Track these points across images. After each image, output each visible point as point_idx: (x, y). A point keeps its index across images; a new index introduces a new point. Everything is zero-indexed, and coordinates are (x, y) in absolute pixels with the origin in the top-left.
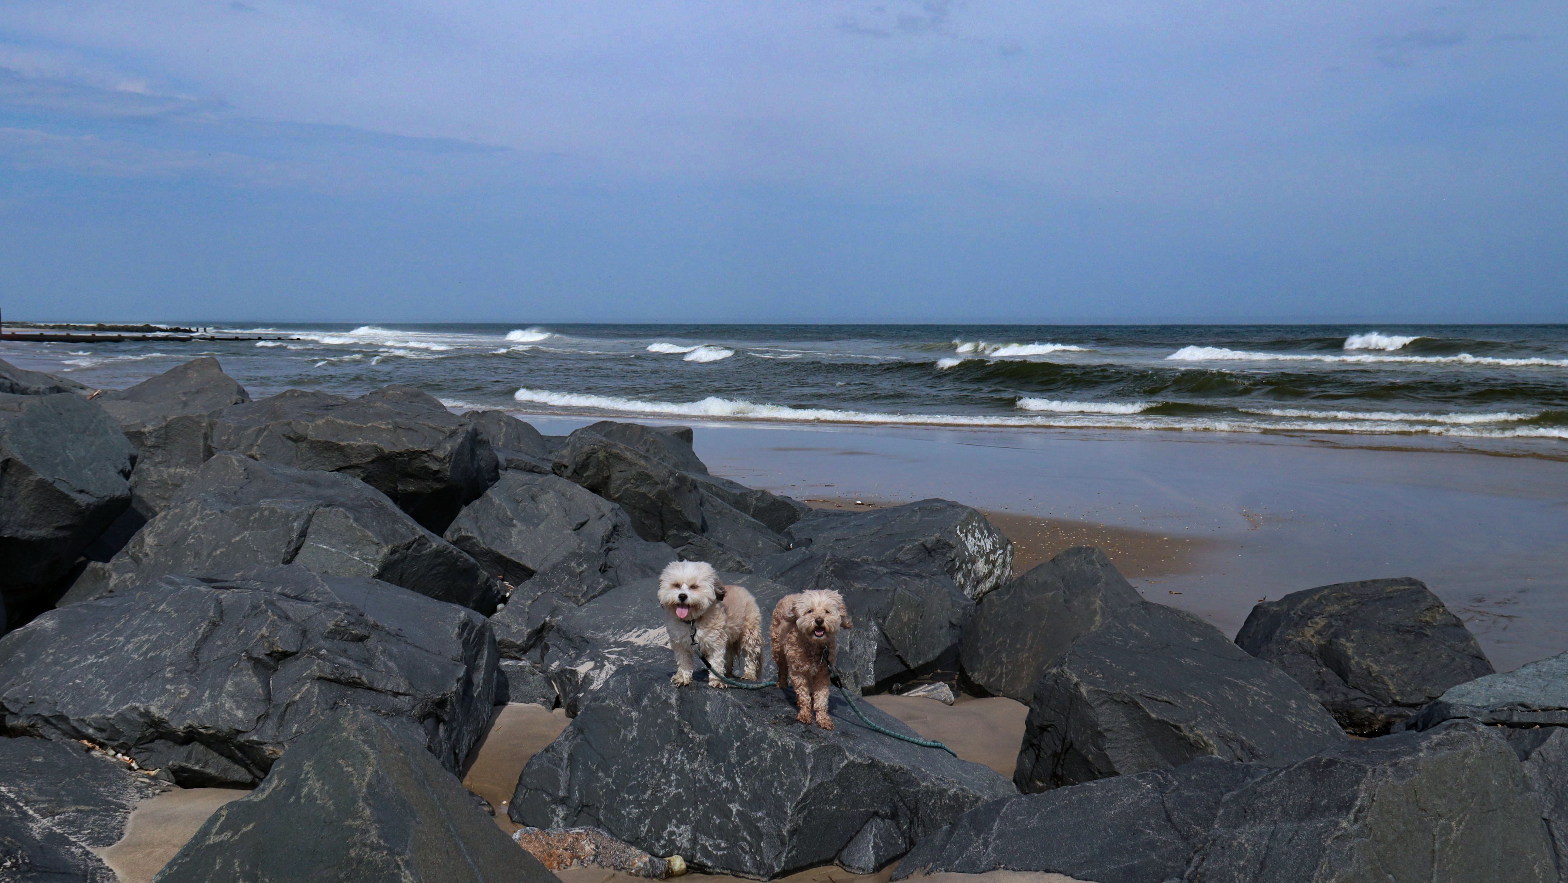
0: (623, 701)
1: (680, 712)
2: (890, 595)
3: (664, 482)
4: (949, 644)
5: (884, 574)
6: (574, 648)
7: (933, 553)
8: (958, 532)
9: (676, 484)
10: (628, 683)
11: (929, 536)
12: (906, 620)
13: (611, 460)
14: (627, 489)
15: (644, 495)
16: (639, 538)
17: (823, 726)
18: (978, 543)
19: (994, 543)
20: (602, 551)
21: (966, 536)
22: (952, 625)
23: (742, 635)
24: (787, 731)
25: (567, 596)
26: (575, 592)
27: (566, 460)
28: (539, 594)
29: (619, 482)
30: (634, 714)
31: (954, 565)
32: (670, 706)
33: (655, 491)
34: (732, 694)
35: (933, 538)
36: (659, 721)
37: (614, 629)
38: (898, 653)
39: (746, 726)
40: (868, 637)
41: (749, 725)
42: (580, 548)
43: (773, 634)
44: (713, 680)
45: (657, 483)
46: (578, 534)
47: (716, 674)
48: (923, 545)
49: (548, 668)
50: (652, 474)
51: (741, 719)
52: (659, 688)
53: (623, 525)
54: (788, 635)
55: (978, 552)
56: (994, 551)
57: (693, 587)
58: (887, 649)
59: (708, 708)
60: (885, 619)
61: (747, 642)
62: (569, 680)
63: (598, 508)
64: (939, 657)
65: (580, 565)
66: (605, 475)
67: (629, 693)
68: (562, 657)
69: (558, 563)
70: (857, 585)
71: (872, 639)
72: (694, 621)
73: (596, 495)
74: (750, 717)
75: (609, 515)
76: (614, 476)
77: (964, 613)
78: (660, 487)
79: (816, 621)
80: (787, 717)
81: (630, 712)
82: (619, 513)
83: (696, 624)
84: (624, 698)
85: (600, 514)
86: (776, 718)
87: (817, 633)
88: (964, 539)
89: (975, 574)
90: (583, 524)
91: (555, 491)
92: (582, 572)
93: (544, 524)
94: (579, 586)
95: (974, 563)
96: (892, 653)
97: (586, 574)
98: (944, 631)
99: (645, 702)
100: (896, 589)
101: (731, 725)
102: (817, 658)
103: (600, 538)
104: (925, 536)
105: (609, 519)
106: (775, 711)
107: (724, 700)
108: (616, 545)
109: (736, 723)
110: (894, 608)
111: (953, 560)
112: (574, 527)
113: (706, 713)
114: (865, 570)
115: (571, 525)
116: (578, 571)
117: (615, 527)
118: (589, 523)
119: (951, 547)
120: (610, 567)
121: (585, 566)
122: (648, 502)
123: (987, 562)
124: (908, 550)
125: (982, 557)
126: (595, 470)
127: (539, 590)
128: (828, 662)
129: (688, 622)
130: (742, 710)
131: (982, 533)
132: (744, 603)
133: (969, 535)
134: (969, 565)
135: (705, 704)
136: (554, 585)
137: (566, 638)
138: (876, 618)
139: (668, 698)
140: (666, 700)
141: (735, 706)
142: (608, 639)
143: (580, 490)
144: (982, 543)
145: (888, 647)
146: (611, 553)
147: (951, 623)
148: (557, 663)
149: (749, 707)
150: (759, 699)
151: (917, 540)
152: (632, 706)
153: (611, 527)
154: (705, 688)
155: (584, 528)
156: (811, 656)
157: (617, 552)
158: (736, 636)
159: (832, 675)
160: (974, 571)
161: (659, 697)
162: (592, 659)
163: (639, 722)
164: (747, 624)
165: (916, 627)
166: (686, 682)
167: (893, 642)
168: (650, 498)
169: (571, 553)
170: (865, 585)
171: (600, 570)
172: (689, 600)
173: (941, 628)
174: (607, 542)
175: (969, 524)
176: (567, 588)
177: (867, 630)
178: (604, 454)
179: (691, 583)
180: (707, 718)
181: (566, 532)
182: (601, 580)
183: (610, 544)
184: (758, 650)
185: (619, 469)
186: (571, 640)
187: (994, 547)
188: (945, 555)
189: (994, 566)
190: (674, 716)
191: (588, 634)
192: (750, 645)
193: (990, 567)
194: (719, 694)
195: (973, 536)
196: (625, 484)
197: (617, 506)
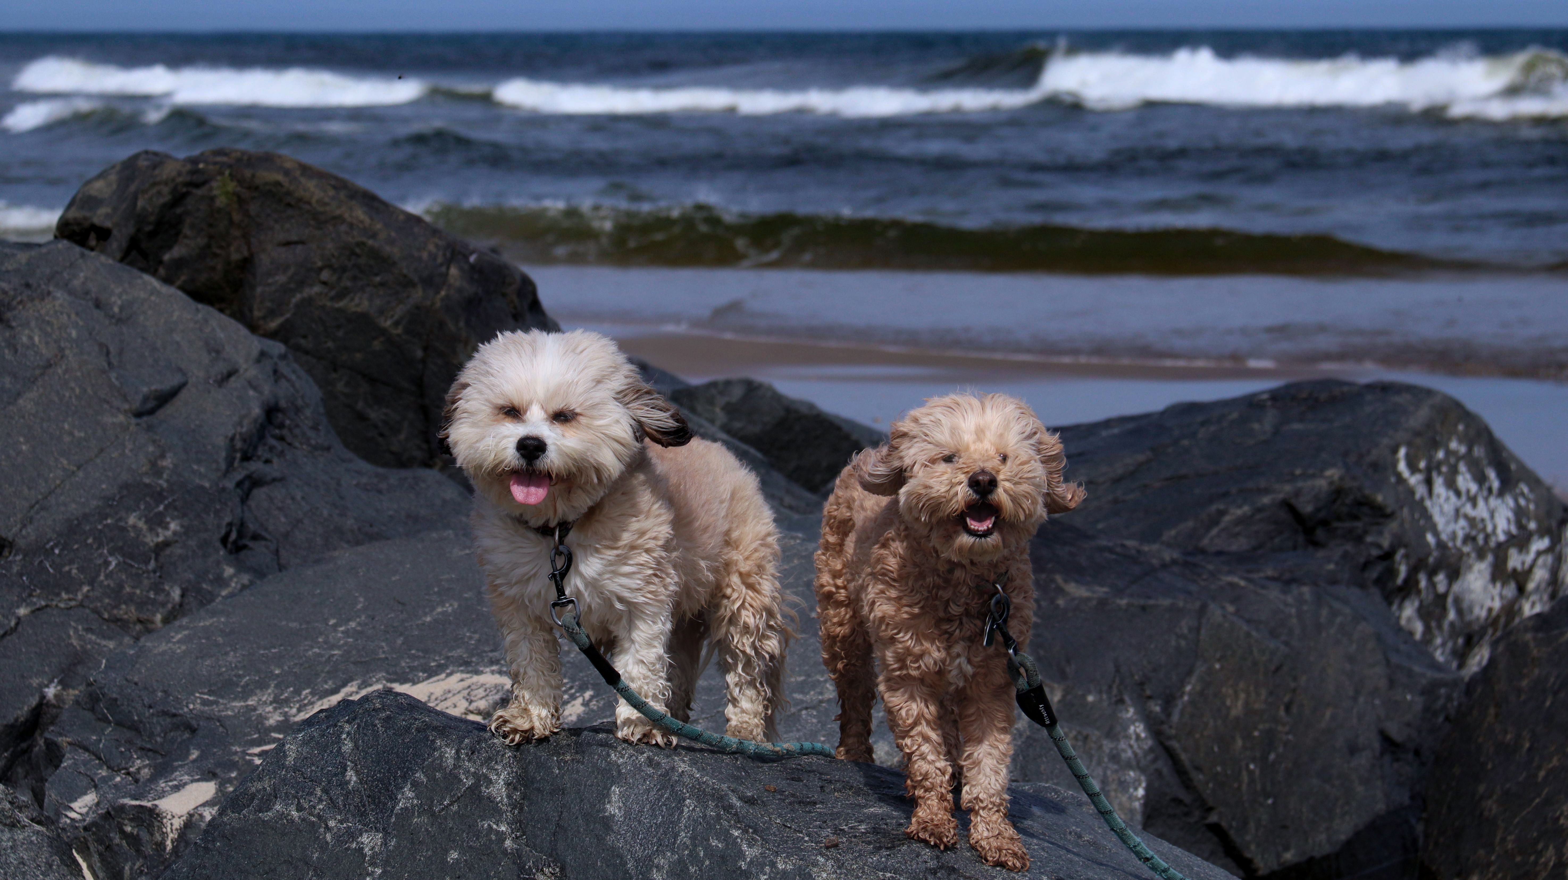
0: (333, 803)
1: (520, 826)
2: (1184, 626)
3: (432, 282)
4: (1380, 807)
5: (1164, 566)
6: (144, 751)
7: (1320, 534)
8: (1402, 466)
9: (470, 289)
10: (348, 746)
11: (1305, 476)
12: (1237, 710)
13: (253, 208)
14: (309, 301)
15: (363, 322)
16: (349, 455)
17: (992, 856)
18: (1468, 509)
19: (1520, 514)
20: (230, 484)
21: (1429, 482)
22: (1389, 744)
23: (718, 593)
24: (876, 868)
25: (116, 620)
26: (142, 604)
27: (103, 211)
28: (22, 611)
29: (281, 278)
30: (370, 841)
31: (1392, 572)
32: (491, 808)
33: (400, 311)
34: (693, 763)
35: (1322, 483)
36: (454, 855)
37: (281, 686)
38: (1213, 818)
39: (741, 855)
40: (1115, 757)
41: (750, 852)
42: (157, 472)
43: (826, 578)
44: (628, 722)
45: (407, 284)
46: (150, 428)
47: (636, 703)
48: (1288, 506)
49: (59, 814)
50: (394, 251)
51: (725, 836)
52: (450, 753)
53: (298, 410)
54: (877, 551)
55: (1469, 539)
56: (1520, 540)
57: (562, 417)
58: (1177, 801)
59: (614, 808)
60: (1169, 701)
61: (733, 619)
62: (134, 841)
63: (215, 351)
64: (1349, 843)
65: (157, 522)
66: (235, 257)
67: (351, 776)
68: (104, 780)
69: (86, 516)
70: (1076, 590)
71: (1129, 766)
72: (565, 527)
73: (204, 310)
74: (753, 830)
75: (251, 372)
76: (264, 261)
77: (1426, 709)
78: (417, 294)
79: (974, 483)
80: (875, 831)
81: (352, 835)
82: (284, 368)
83: (572, 537)
84: (335, 792)
85: (221, 368)
86: (838, 831)
87: (973, 525)
88: (1421, 491)
89: (1460, 612)
90: (165, 398)
91: (71, 292)
92: (166, 544)
93: (33, 394)
94: (157, 588)
95: (1454, 574)
96: (1197, 814)
97: (178, 551)
98: (1363, 760)
99: (407, 797)
100: (1203, 608)
101: (693, 855)
102: (969, 627)
103: (221, 442)
104: (1293, 478)
105: (251, 384)
106: (835, 816)
107: (667, 780)
108: (276, 468)
109: (708, 848)
110: (1200, 669)
111: (1388, 556)
112: (136, 405)
113: (607, 823)
114: (1102, 549)
115: (125, 398)
116: (151, 540)
117: (271, 411)
118: (184, 395)
119: (1381, 514)
120: (256, 537)
121: (173, 526)
122: (377, 345)
123: (1499, 573)
124: (1240, 521)
125: (1481, 556)
126: (202, 241)
127: (22, 601)
128: (1008, 641)
129: (545, 531)
130: (728, 808)
131: (1481, 479)
132: (725, 490)
133: (1439, 483)
134: (1441, 579)
135: (605, 796)
136: (71, 585)
137: (119, 724)
138: (1142, 700)
139: (481, 780)
140: (474, 790)
141: (701, 794)
142: (262, 718)
143: (154, 291)
144: (1481, 511)
145: (1182, 794)
146: (260, 494)
147: (1386, 740)
148: (90, 798)
149: (750, 801)
150: (782, 784)
151: (1266, 491)
152: (363, 815)
153: (257, 411)
154: (604, 744)
155: (169, 410)
156: (949, 620)
157: (278, 493)
158: (702, 594)
159: (1023, 683)
160: (1458, 601)
161: (452, 778)
162: (208, 775)
163: (386, 863)
164: (735, 556)
165: (1270, 738)
166: (539, 731)
167: (1198, 778)
168: (383, 332)
169: (125, 486)
170: (1102, 591)
171: (224, 540)
172: (553, 459)
173: (1353, 750)
174: (246, 458)
175: (1435, 445)
176: (116, 593)
177: (1111, 734)
178: (232, 186)
179: (557, 405)
180: (610, 839)
181: (108, 419)
182: (229, 571)
183: (255, 466)
184: (772, 645)
185: (282, 237)
186: (135, 728)
187: (1521, 526)
188: (1359, 539)
189: (1521, 590)
190: (502, 837)
191: (194, 705)
192: (746, 629)
193: (1510, 591)
194: (650, 762)
195: (1451, 484)
196: (301, 284)
197: (277, 348)
